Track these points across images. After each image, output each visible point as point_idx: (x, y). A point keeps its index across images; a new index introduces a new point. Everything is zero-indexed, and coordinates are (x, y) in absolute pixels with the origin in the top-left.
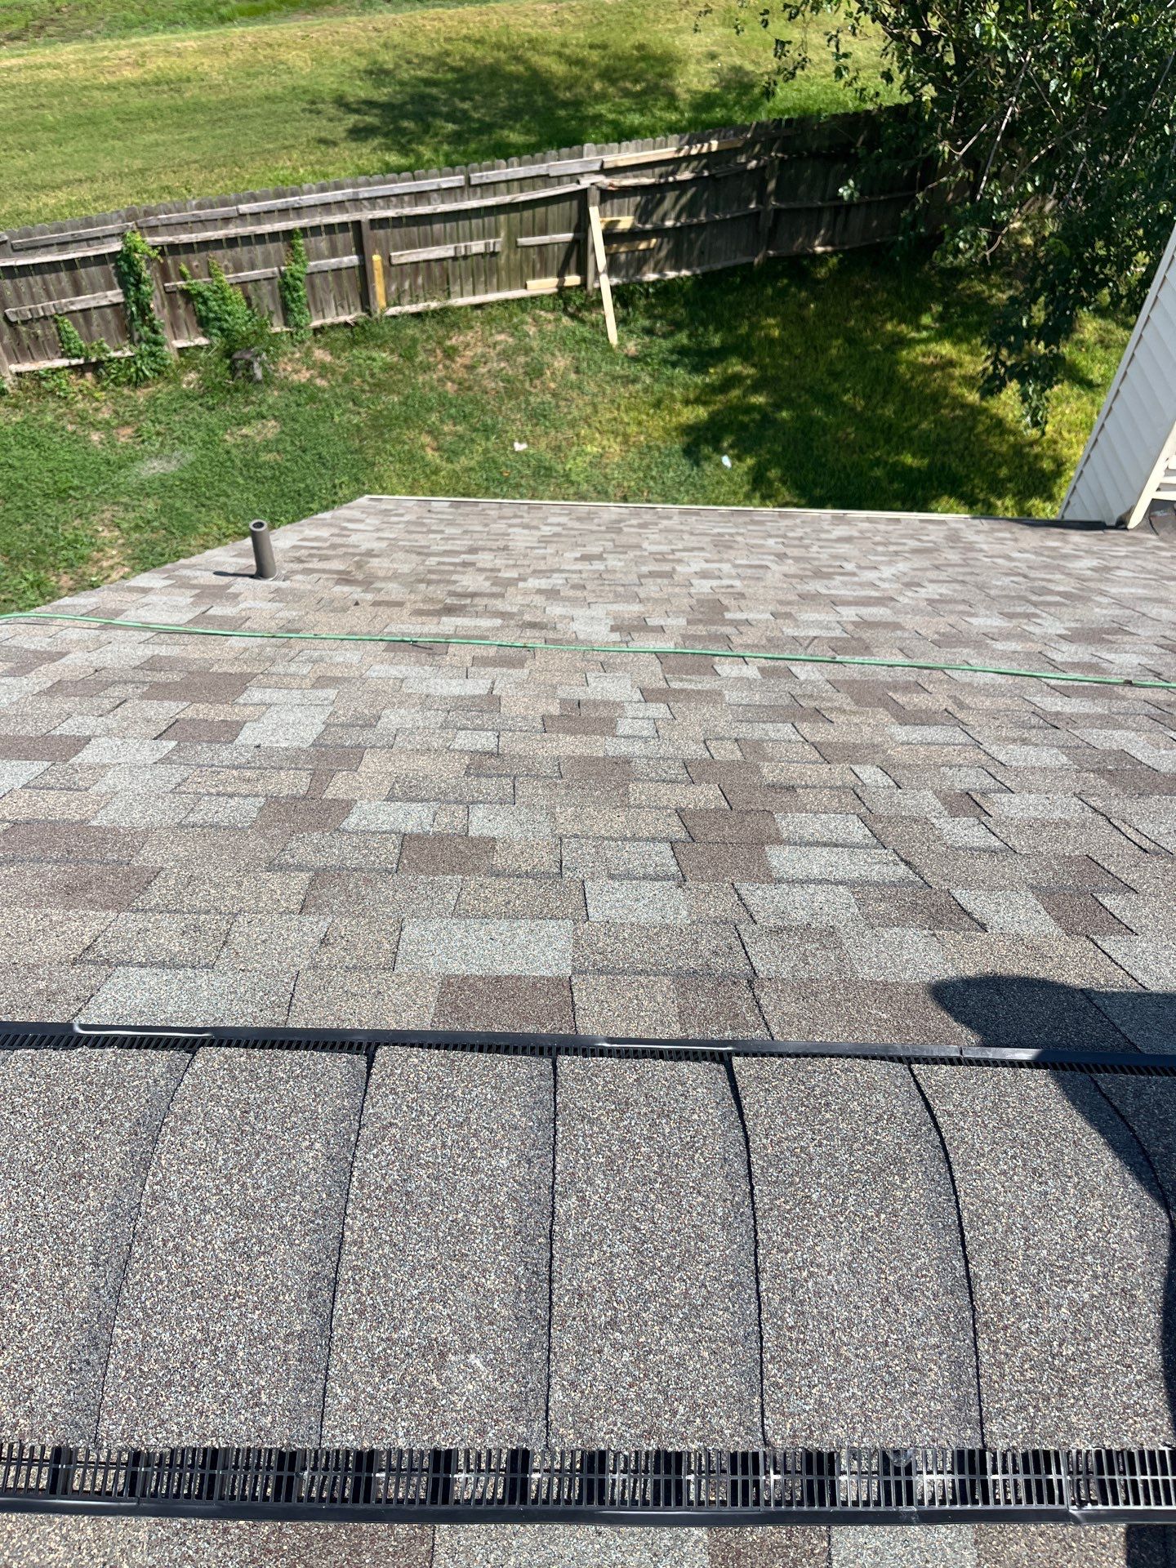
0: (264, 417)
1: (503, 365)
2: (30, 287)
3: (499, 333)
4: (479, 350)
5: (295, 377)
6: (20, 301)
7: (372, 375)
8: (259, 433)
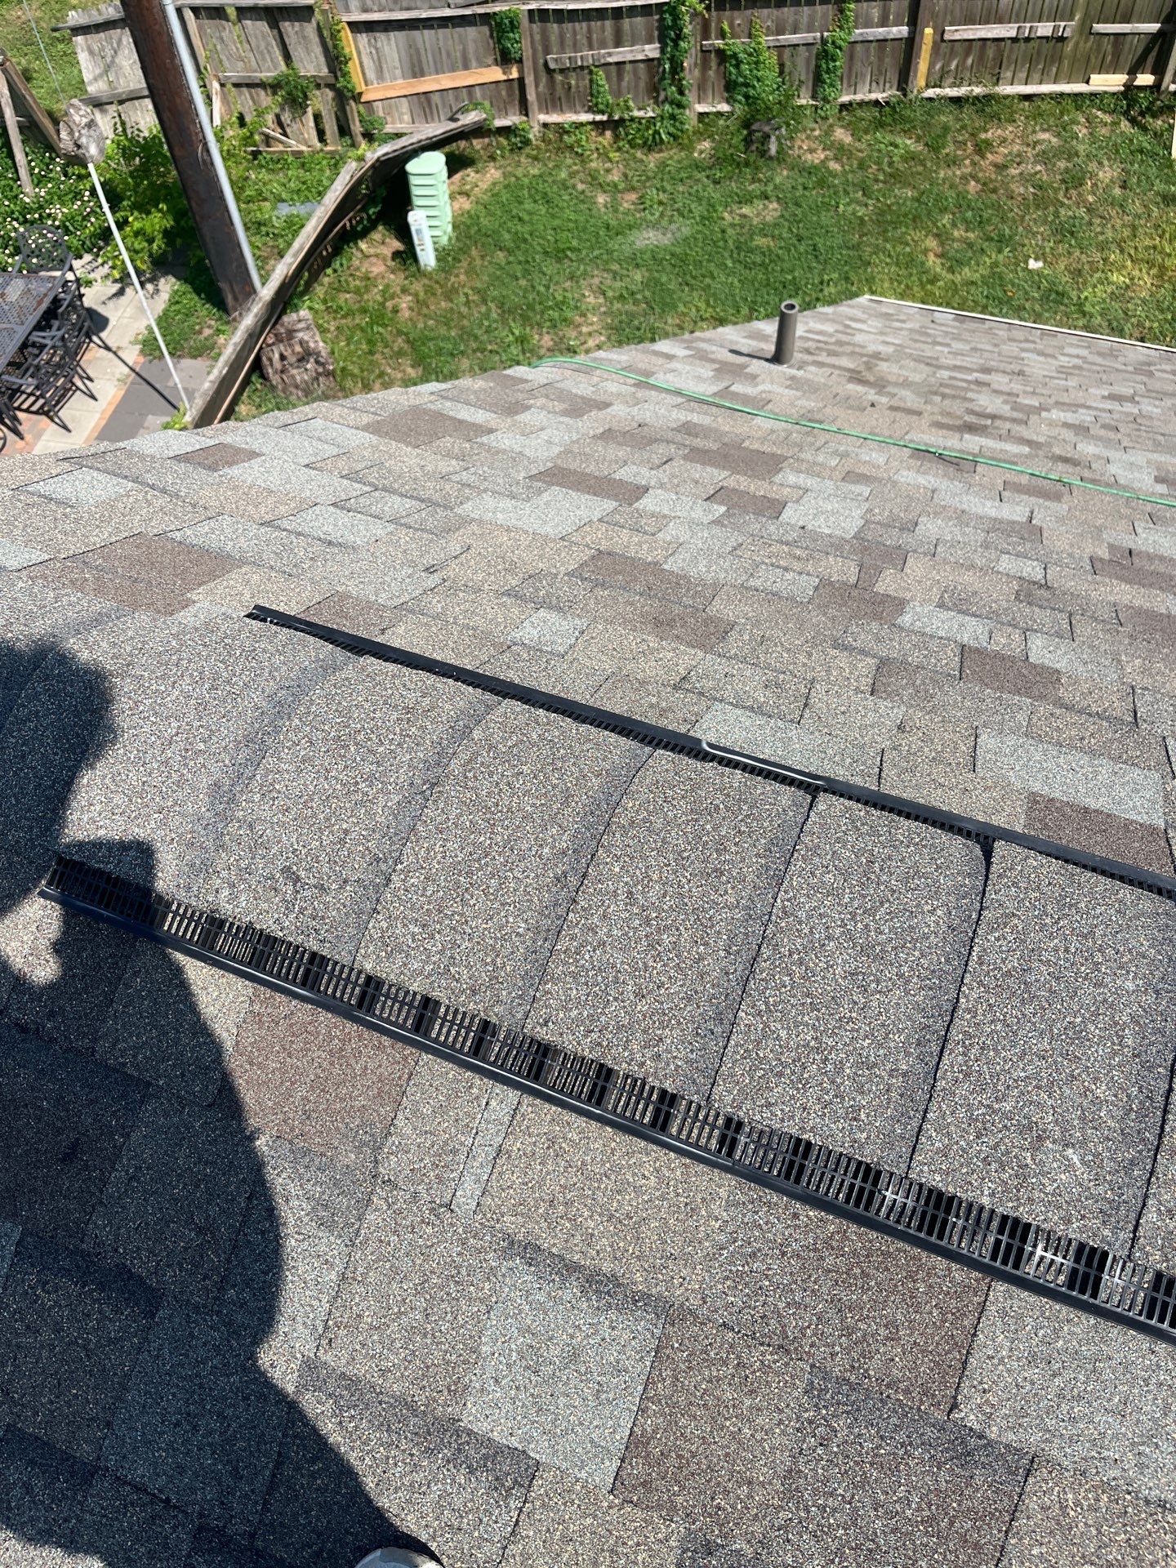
0: (767, 198)
1: (1039, 168)
2: (575, 33)
3: (1044, 130)
4: (1016, 148)
5: (809, 157)
6: (562, 50)
7: (891, 164)
8: (758, 215)
